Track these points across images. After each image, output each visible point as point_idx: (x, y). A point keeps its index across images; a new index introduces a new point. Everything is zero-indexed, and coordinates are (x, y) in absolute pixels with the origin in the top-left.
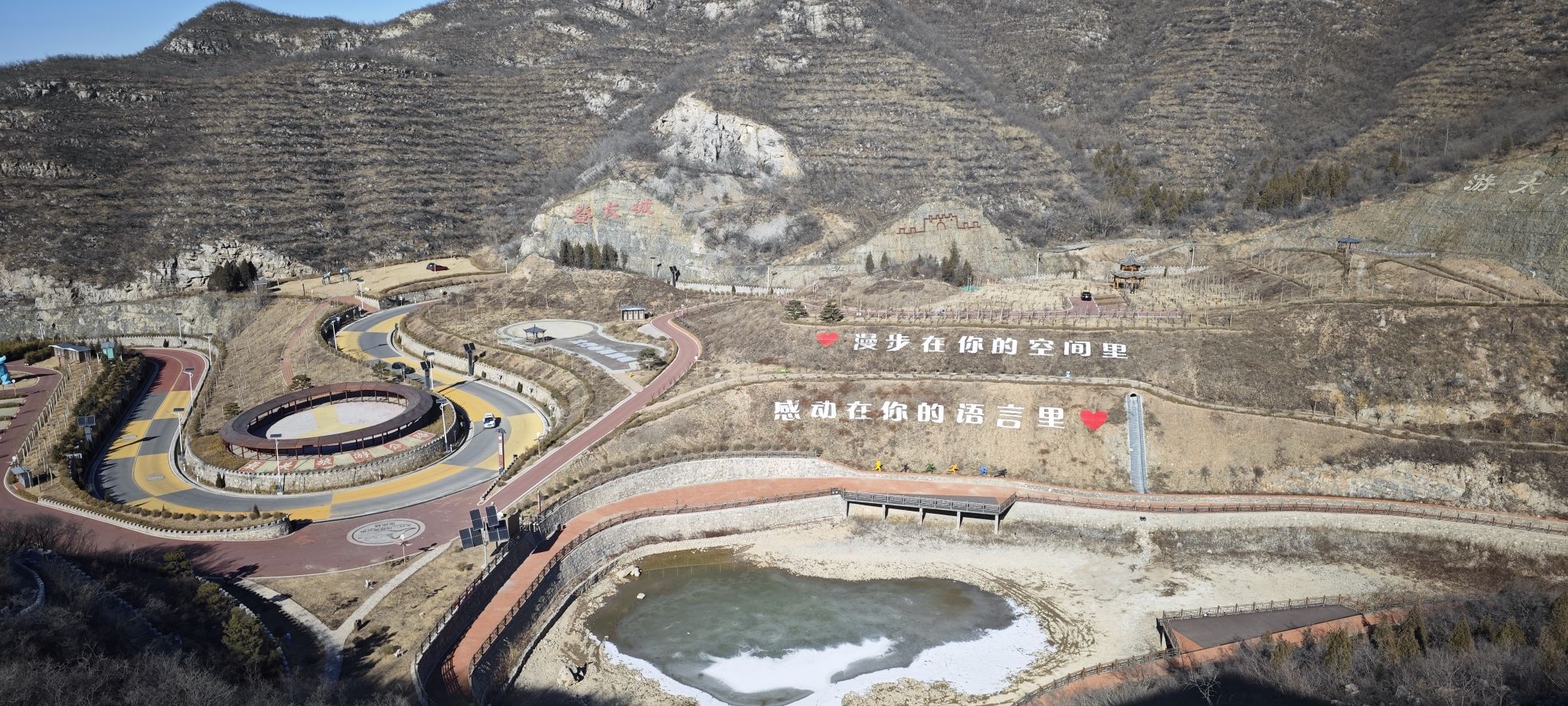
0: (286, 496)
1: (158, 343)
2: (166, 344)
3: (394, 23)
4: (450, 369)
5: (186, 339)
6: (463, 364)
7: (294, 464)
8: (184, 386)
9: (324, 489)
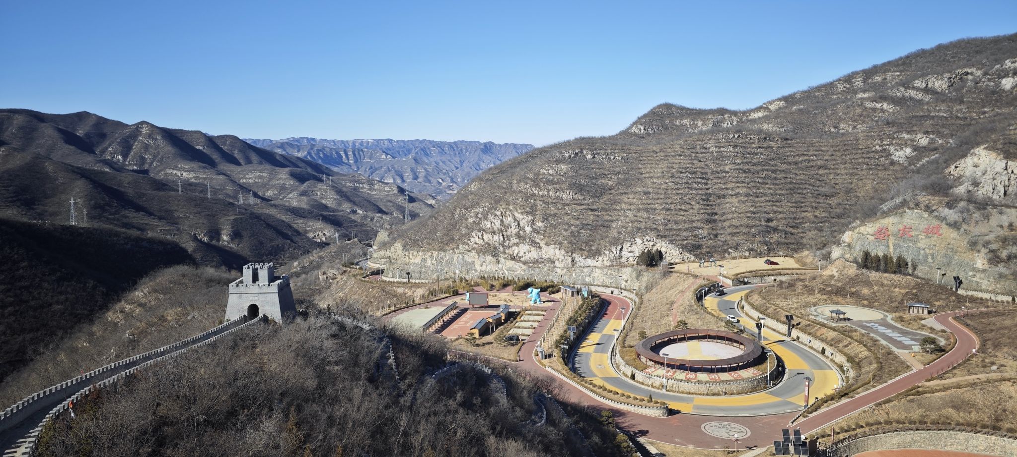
0: (667, 393)
1: (608, 291)
2: (612, 293)
3: (759, 109)
4: (774, 330)
5: (623, 291)
6: (784, 328)
7: (674, 374)
8: (619, 318)
9: (690, 393)
